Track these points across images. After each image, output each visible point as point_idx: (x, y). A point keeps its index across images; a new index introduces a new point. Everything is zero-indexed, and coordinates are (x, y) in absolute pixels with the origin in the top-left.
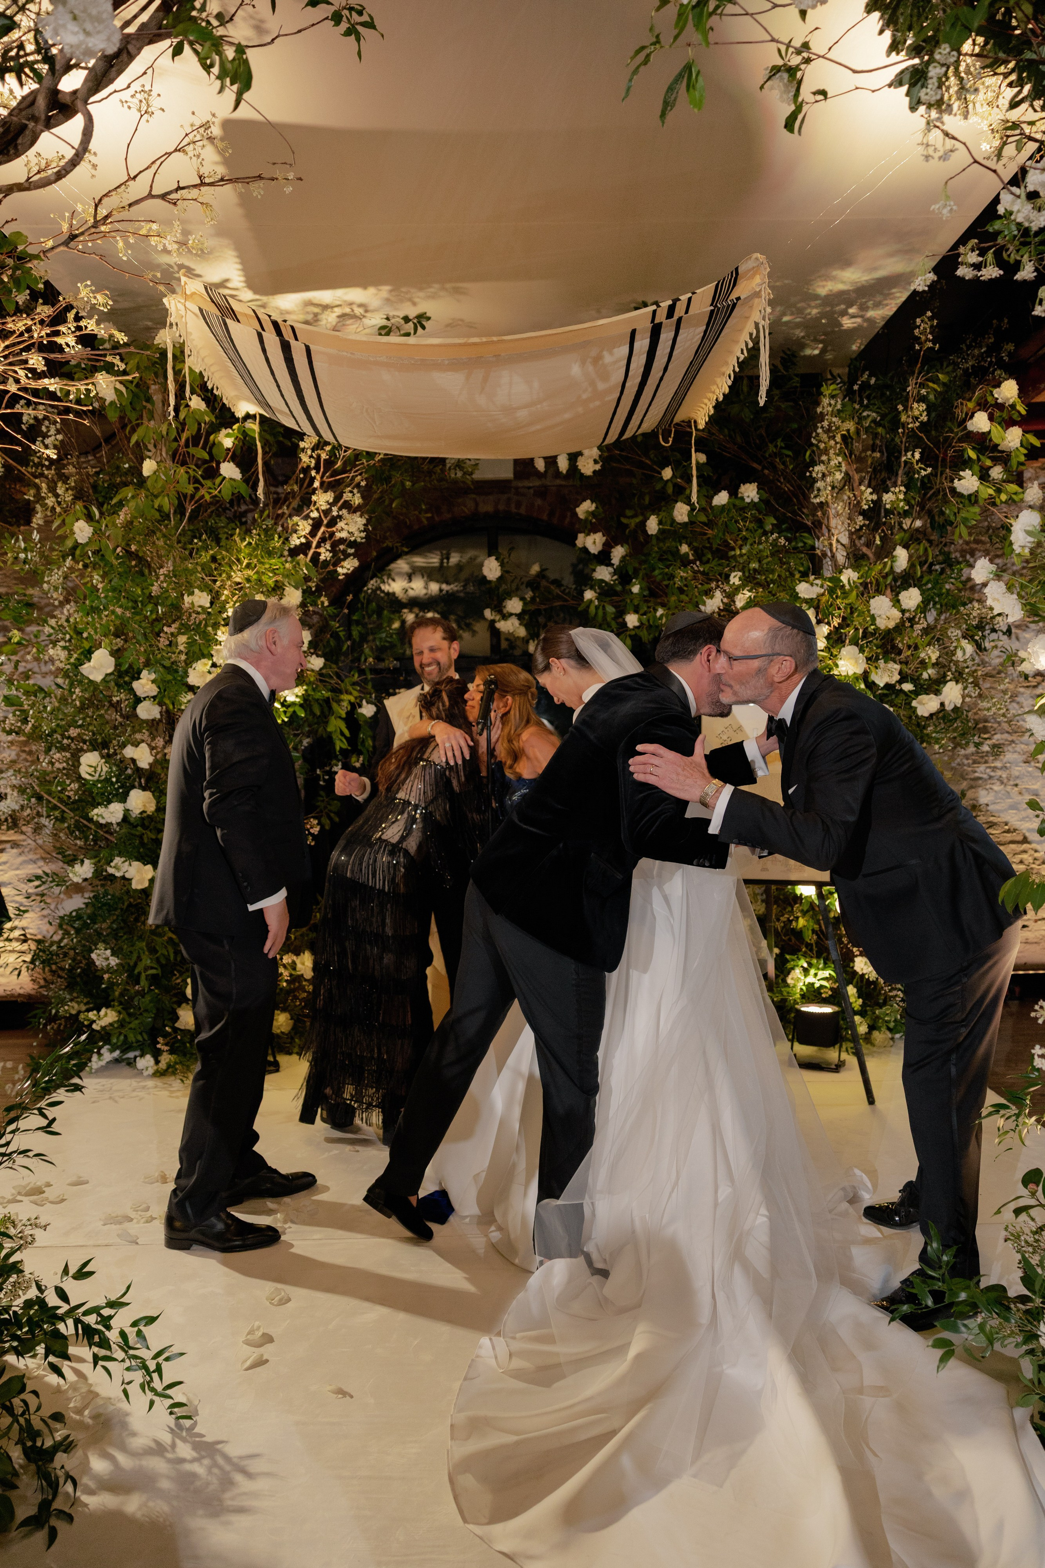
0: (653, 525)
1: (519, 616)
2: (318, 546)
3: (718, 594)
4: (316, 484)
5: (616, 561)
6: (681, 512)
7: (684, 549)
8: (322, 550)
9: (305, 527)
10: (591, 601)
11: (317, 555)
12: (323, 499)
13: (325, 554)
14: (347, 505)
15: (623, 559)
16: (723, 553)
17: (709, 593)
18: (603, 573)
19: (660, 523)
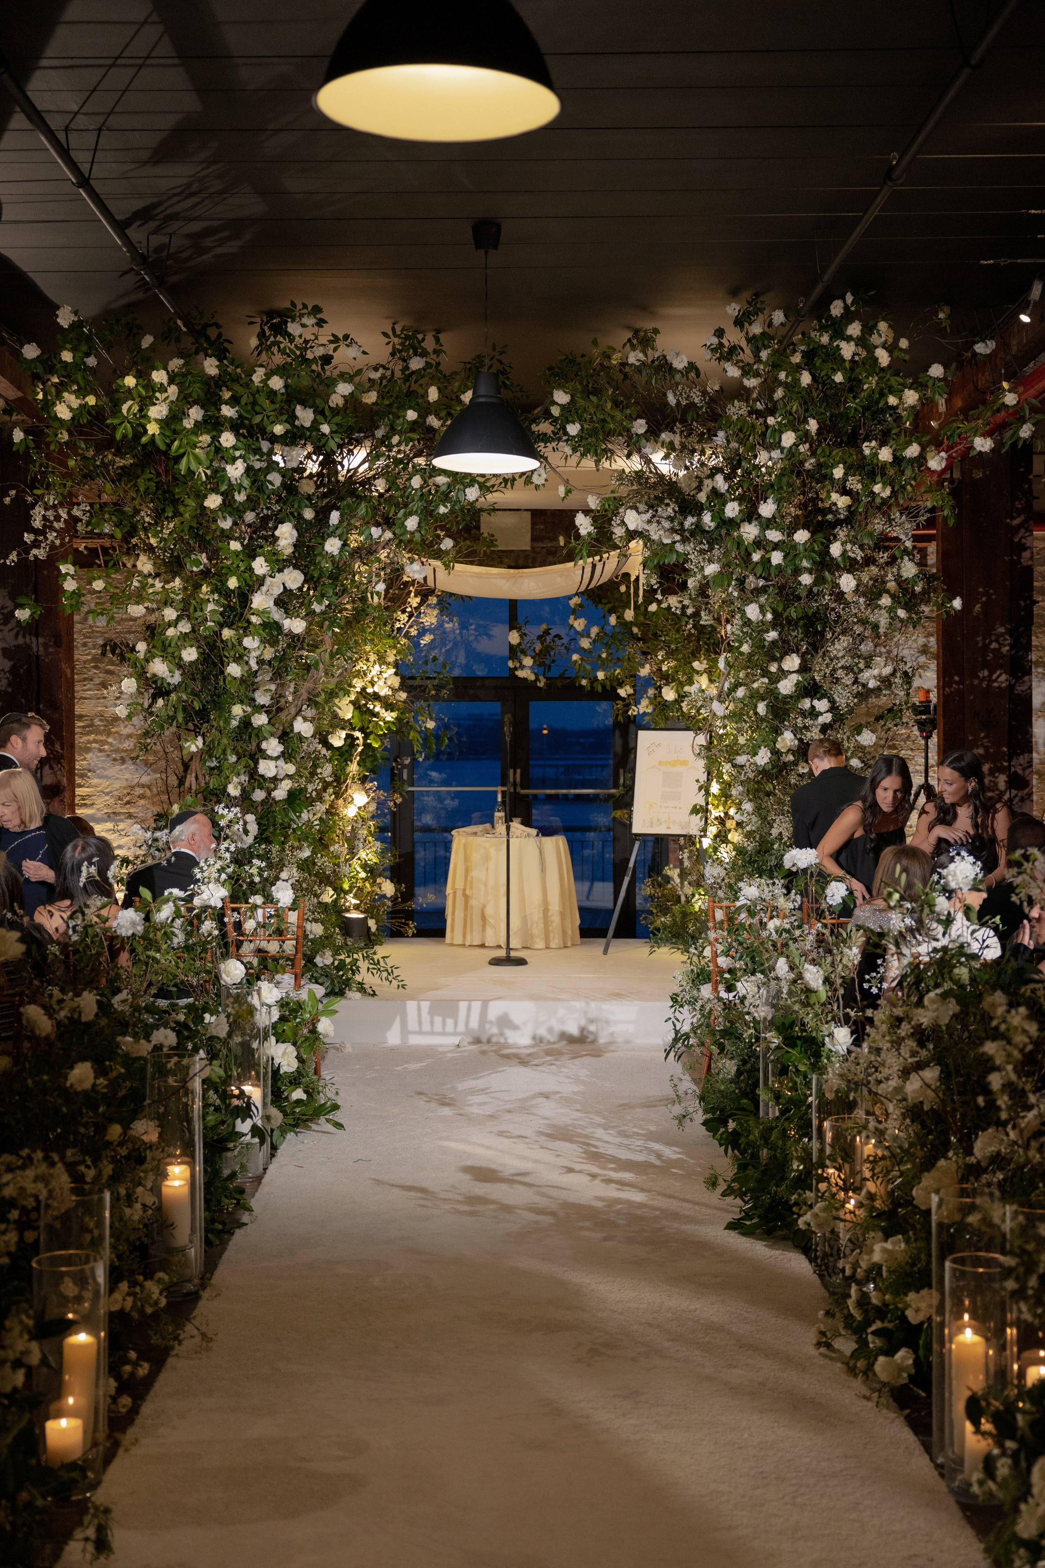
0: (613, 620)
1: (531, 668)
2: (411, 627)
3: (648, 666)
4: (412, 594)
5: (593, 635)
6: (629, 615)
7: (635, 630)
8: (412, 630)
9: (404, 617)
10: (576, 661)
11: (408, 632)
12: (414, 601)
13: (414, 632)
14: (429, 605)
15: (598, 635)
16: (656, 636)
17: (643, 666)
18: (585, 643)
19: (618, 618)
